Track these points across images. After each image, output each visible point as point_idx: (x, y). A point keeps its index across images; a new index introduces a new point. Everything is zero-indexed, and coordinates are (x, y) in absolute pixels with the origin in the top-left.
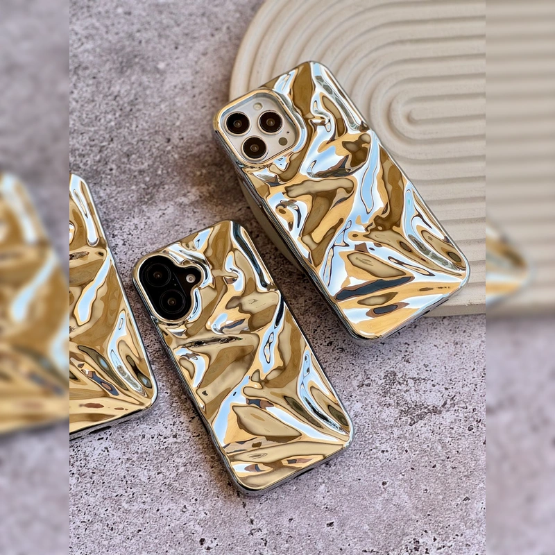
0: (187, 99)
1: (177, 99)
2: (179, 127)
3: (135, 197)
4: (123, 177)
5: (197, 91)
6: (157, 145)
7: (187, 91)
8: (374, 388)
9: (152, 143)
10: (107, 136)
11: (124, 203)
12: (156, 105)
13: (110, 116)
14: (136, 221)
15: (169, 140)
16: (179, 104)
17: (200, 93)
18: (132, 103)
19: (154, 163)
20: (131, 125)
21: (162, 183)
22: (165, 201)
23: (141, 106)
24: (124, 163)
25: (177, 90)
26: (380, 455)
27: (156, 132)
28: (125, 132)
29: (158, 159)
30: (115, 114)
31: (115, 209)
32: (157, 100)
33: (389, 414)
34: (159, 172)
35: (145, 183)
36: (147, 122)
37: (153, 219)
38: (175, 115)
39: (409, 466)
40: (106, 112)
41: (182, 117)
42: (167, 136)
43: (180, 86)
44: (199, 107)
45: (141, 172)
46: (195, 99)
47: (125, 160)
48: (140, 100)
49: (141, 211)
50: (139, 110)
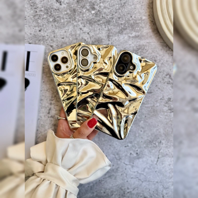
0: (140, 6)
1: (137, 5)
2: (135, 14)
3: (117, 31)
4: (116, 24)
5: (143, 4)
6: (128, 17)
7: (140, 3)
9: (127, 16)
10: (115, 11)
11: (114, 32)
12: (131, 5)
13: (117, 6)
14: (116, 38)
15: (131, 17)
16: (137, 7)
17: (144, 5)
18: (124, 3)
19: (126, 22)
20: (122, 9)
21: (126, 29)
22: (125, 34)
23: (127, 5)
24: (117, 20)
25: (138, 2)
27: (129, 14)
28: (120, 11)
29: (127, 22)
30: (119, 5)
31: (112, 33)
32: (132, 4)
34: (126, 25)
35: (122, 28)
36: (127, 10)
37: (121, 38)
38: (135, 10)
40: (117, 4)
41: (137, 11)
42: (131, 15)
43: (139, 1)
44: (142, 9)
45: (121, 24)
46: (142, 6)
47: (118, 19)
48: (127, 3)
49: (118, 35)
50: (126, 6)
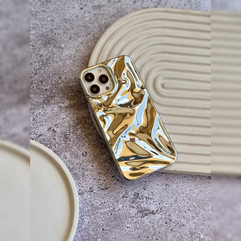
8: (128, 199)
26: (126, 229)
33: (133, 211)
39: (138, 235)
